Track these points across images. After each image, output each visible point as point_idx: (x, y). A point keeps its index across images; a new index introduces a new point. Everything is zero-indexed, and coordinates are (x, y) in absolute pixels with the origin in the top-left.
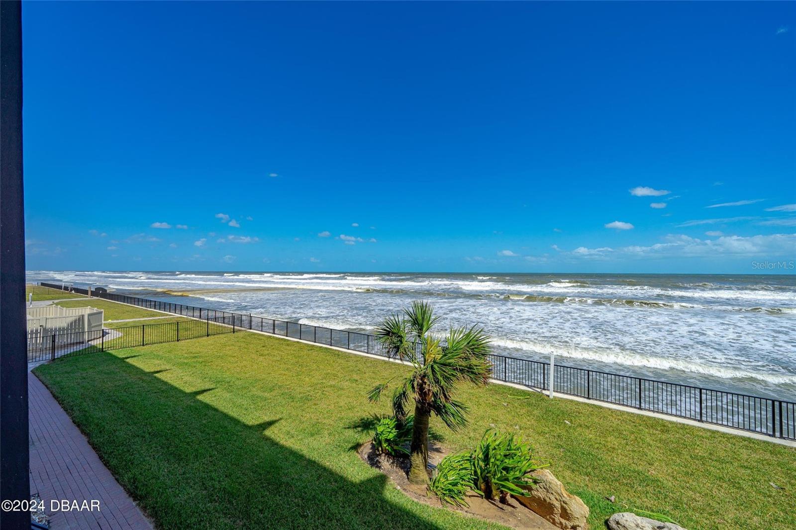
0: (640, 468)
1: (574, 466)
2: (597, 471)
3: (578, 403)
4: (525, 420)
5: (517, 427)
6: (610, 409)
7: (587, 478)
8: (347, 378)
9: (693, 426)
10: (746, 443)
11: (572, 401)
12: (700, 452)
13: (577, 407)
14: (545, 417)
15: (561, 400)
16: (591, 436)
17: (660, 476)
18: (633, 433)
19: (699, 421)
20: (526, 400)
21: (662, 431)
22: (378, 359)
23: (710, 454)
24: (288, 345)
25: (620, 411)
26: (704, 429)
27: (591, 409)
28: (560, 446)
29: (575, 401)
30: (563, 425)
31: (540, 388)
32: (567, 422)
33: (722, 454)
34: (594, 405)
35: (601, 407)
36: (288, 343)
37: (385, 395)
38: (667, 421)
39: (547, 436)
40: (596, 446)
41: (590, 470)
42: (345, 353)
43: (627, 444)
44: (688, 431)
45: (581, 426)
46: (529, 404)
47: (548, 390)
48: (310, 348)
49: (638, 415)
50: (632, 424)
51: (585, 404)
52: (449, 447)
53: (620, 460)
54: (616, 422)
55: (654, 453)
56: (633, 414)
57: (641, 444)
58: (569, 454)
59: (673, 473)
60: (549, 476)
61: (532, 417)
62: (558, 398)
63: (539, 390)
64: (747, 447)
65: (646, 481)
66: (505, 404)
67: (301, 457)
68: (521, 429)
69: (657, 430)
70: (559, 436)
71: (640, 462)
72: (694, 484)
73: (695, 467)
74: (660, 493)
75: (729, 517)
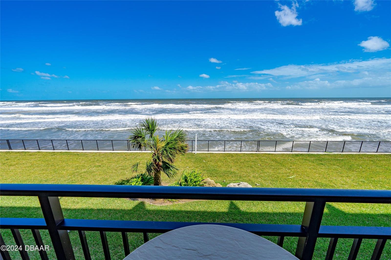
0: (229, 170)
1: (211, 175)
2: (218, 175)
3: (205, 154)
4: (190, 164)
5: (188, 167)
6: (216, 153)
7: (216, 178)
8: (93, 166)
9: (239, 153)
10: (251, 155)
11: (203, 153)
12: (242, 161)
13: (205, 155)
14: (196, 161)
15: (200, 154)
16: (213, 164)
17: (235, 171)
18: (224, 160)
19: (240, 151)
20: (187, 157)
21: (232, 157)
22: (107, 153)
23: (245, 160)
24: (30, 155)
25: (219, 153)
26: (242, 154)
27: (210, 155)
28: (205, 170)
29: (204, 153)
30: (203, 163)
31: (191, 151)
32: (204, 161)
33: (247, 160)
34: (211, 153)
35: (213, 153)
36: (30, 154)
37: (122, 169)
38: (232, 153)
39: (199, 168)
40: (216, 166)
41: (216, 175)
42: (82, 152)
43: (224, 164)
44: (238, 155)
45: (209, 161)
46: (189, 158)
47: (195, 151)
48: (53, 154)
49: (224, 153)
50: (223, 157)
51: (208, 153)
52: (165, 182)
53: (223, 169)
54: (219, 157)
55: (231, 164)
56: (222, 153)
57: (227, 163)
58: (208, 172)
59: (237, 168)
60: (209, 180)
61: (192, 162)
62: (198, 153)
63: (191, 152)
64: (252, 156)
65: (231, 173)
66: (180, 160)
67: (92, 210)
68: (189, 168)
69: (230, 157)
70: (203, 167)
71: (229, 168)
72: (243, 170)
73: (242, 165)
74: (236, 175)
75: (252, 176)
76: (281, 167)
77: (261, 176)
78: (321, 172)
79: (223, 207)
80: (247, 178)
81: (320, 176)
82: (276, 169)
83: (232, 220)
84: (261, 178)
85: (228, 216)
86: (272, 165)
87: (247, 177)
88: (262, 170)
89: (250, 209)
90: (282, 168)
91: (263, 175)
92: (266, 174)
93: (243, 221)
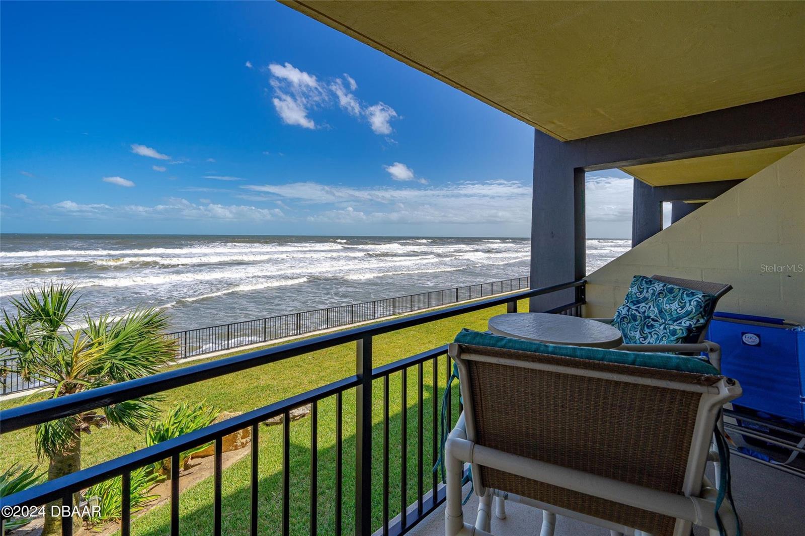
0: (255, 384)
17: (269, 382)
40: (220, 386)
59: (272, 376)
60: (229, 414)
65: (263, 389)
70: (187, 397)
71: (252, 381)
72: (284, 376)
73: (279, 368)
74: (274, 390)
75: (306, 382)
76: (347, 351)
77: (323, 377)
78: (400, 344)
79: (276, 462)
80: (300, 388)
81: (401, 351)
82: (341, 357)
83: (304, 476)
84: (324, 380)
85: (295, 472)
86: (332, 351)
87: (298, 387)
88: (320, 365)
89: (328, 440)
90: (349, 354)
91: (324, 374)
92: (328, 371)
93: (325, 468)
